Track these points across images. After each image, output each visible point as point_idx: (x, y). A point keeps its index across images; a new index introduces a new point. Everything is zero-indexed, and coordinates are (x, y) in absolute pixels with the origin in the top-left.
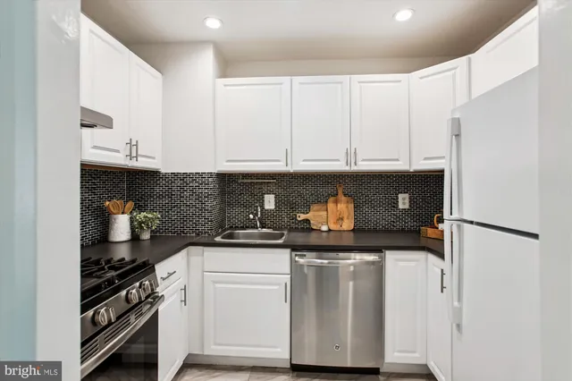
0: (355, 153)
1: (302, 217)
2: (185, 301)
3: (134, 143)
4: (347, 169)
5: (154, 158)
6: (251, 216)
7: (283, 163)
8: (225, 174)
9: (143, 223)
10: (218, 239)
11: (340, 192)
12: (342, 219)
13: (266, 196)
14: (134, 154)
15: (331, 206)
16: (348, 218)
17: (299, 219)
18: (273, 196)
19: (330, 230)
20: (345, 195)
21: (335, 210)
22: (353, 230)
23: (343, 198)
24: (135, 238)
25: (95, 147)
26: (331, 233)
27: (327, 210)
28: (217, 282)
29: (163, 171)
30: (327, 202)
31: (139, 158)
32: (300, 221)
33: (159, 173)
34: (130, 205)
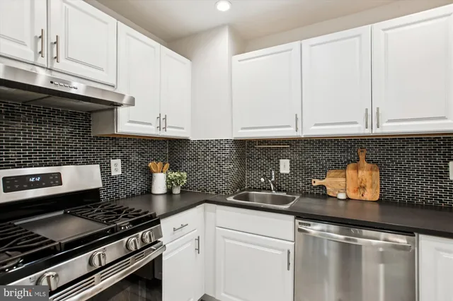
0: (378, 113)
1: (317, 182)
2: (198, 250)
3: (163, 117)
4: (367, 132)
5: (183, 129)
6: (262, 180)
7: (293, 129)
8: (245, 141)
9: (173, 180)
10: (231, 199)
11: (362, 157)
12: (364, 188)
13: (281, 160)
14: (163, 126)
15: (350, 172)
16: (372, 187)
17: (314, 184)
18: (288, 161)
19: (348, 199)
20: (368, 162)
21: (355, 178)
22: (379, 201)
23: (366, 164)
24: (169, 193)
25: (130, 122)
26: (350, 202)
27: (346, 177)
28: (226, 238)
29: (192, 139)
30: (345, 168)
31: (167, 129)
32: (314, 187)
33: (189, 140)
34: (167, 165)
